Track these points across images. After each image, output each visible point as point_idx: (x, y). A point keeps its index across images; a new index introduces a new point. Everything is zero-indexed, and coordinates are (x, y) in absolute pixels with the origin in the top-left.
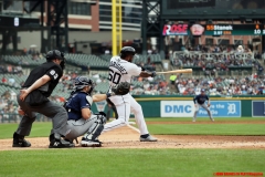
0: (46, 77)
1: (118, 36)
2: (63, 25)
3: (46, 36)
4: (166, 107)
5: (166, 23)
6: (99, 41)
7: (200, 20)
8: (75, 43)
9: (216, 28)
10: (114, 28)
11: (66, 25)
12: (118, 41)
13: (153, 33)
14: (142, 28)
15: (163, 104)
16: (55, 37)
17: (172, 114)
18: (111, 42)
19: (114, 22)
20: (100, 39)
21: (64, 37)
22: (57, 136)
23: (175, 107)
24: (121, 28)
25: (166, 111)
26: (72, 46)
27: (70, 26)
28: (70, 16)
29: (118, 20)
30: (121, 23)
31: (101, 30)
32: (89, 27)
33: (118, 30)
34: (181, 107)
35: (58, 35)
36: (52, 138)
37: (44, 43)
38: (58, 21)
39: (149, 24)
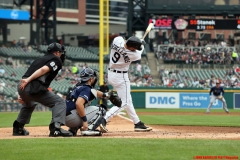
0: (45, 68)
1: (105, 30)
2: (51, 18)
3: (35, 29)
4: (151, 98)
5: (151, 18)
6: (86, 34)
7: (183, 15)
8: (63, 36)
9: (199, 22)
10: (101, 22)
11: (55, 18)
12: (105, 34)
13: (138, 26)
14: (128, 21)
15: (148, 95)
16: (43, 29)
17: (156, 106)
18: (98, 35)
19: (101, 16)
20: (87, 32)
21: (52, 30)
22: (57, 126)
23: (160, 98)
24: (108, 22)
25: (151, 102)
26: (59, 38)
27: (59, 19)
28: (58, 10)
29: (105, 14)
30: (108, 17)
31: (88, 23)
32: (76, 20)
33: (105, 24)
34: (166, 98)
35: (46, 28)
36: (52, 127)
37: (33, 35)
38: (47, 14)
39: (134, 18)
